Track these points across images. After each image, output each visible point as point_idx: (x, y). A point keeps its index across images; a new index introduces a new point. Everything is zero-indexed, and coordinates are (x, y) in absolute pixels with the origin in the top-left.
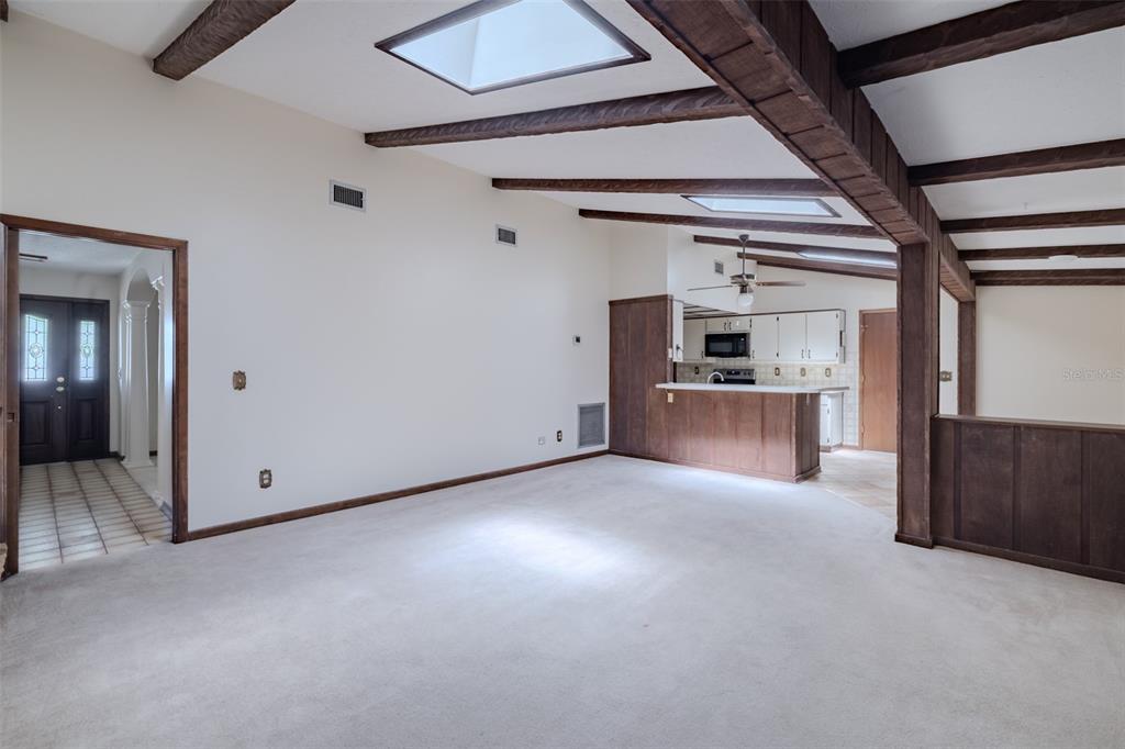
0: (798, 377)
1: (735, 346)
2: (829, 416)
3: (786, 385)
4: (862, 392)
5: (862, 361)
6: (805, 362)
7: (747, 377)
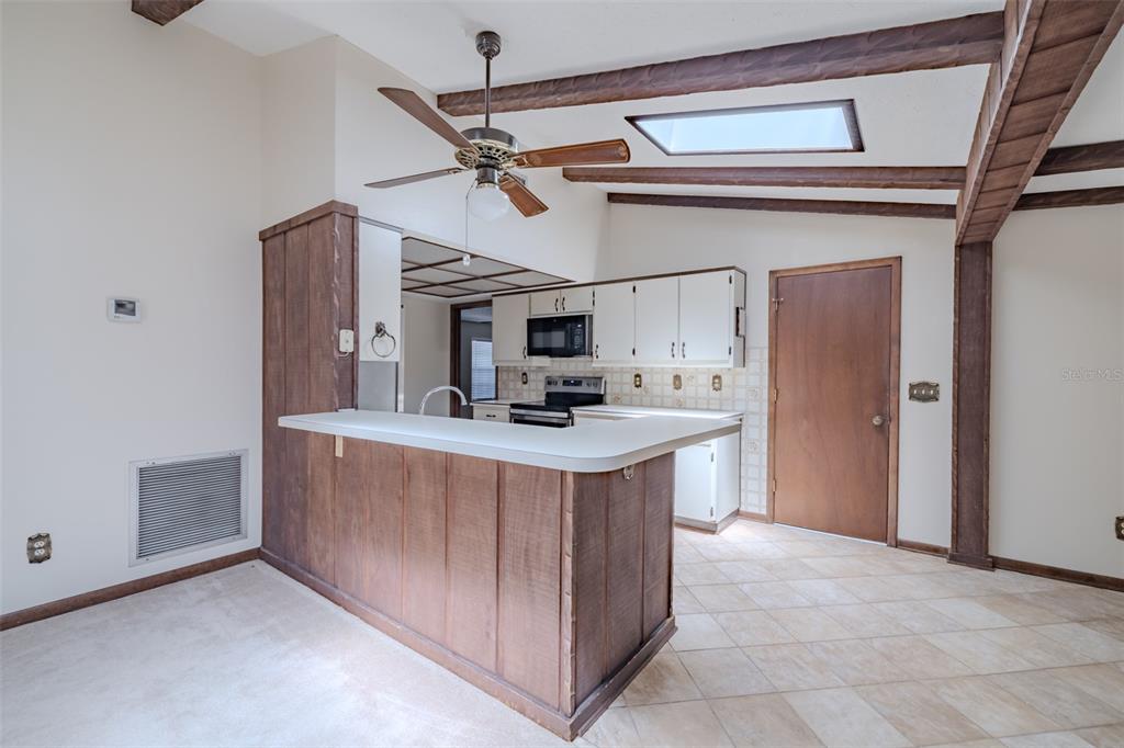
0: (670, 389)
1: (570, 338)
2: (714, 466)
3: (652, 406)
4: (773, 418)
5: (773, 362)
6: (677, 364)
7: (592, 390)
